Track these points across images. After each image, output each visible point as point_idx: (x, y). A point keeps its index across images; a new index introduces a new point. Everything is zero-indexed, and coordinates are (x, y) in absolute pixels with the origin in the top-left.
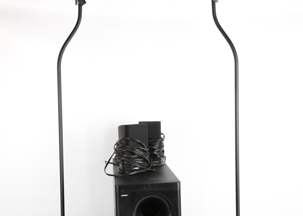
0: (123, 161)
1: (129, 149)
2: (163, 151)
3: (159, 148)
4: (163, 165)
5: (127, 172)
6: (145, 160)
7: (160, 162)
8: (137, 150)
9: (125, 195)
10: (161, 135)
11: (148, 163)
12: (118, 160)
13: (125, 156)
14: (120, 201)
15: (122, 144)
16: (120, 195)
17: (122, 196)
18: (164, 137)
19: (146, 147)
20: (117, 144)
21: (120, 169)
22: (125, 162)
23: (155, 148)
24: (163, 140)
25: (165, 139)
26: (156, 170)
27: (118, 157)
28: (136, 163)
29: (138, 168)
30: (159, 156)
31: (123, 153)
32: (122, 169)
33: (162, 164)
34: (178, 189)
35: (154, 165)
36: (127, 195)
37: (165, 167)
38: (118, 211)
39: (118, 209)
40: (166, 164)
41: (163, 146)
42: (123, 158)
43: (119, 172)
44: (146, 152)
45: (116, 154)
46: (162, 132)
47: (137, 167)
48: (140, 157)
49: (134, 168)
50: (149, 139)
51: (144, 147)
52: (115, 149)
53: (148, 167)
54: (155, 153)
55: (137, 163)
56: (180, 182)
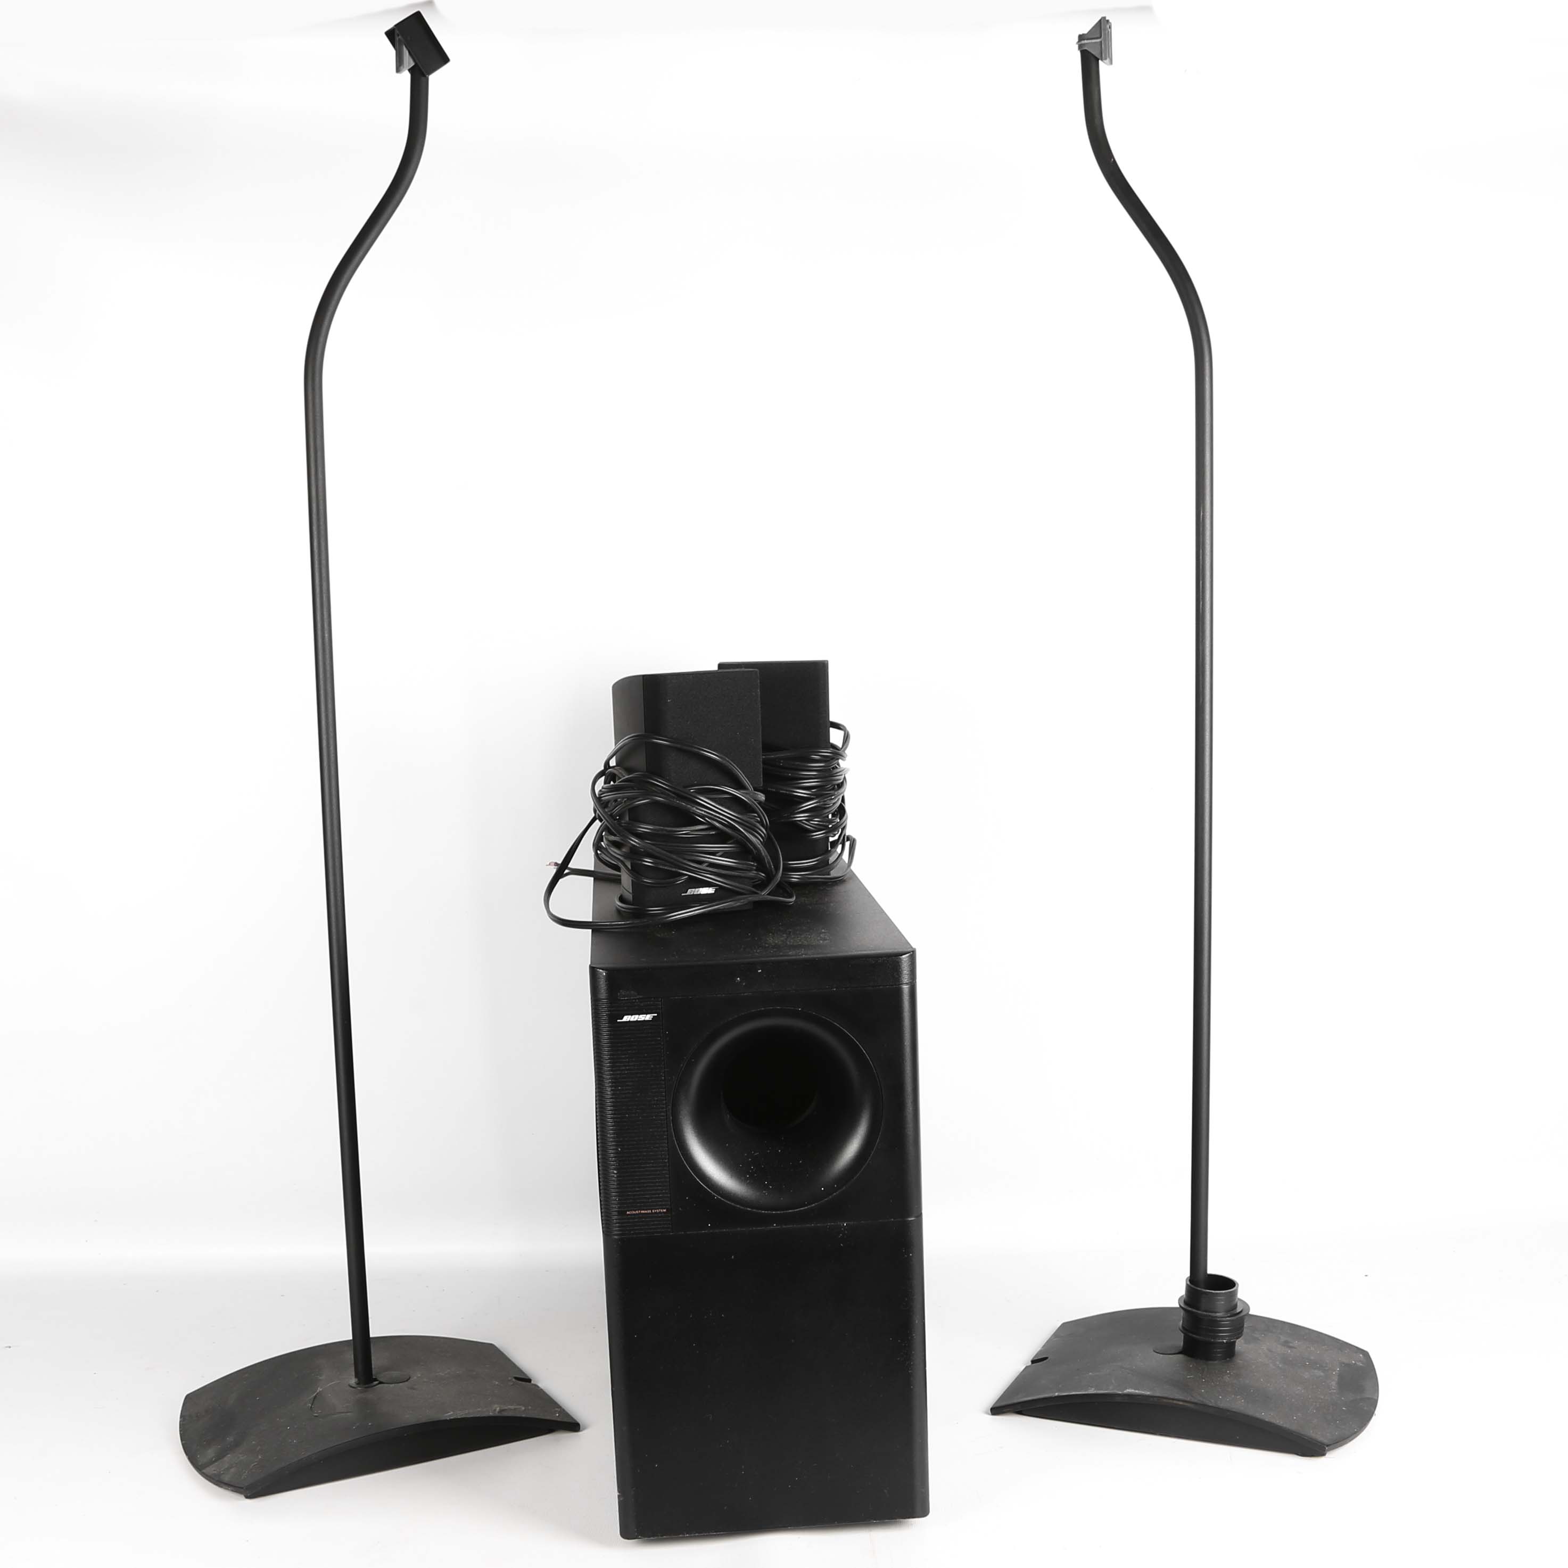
0: (634, 854)
1: (662, 792)
2: (841, 812)
3: (817, 796)
4: (839, 881)
5: (655, 910)
6: (744, 851)
7: (825, 866)
8: (703, 800)
9: (642, 1018)
10: (833, 731)
11: (761, 867)
12: (614, 851)
13: (645, 828)
14: (614, 1046)
15: (629, 771)
16: (615, 1016)
17: (626, 1018)
18: (846, 738)
19: (751, 788)
20: (606, 773)
21: (622, 899)
22: (648, 862)
23: (801, 793)
24: (837, 753)
25: (848, 751)
26: (803, 899)
27: (612, 838)
28: (701, 863)
29: (710, 890)
30: (818, 835)
31: (636, 815)
32: (629, 896)
33: (834, 873)
34: (906, 988)
35: (795, 877)
36: (648, 1017)
37: (849, 886)
38: (609, 1091)
39: (607, 1083)
40: (853, 876)
41: (841, 786)
42: (634, 841)
43: (619, 912)
44: (754, 811)
45: (601, 820)
46: (833, 718)
47: (708, 885)
48: (721, 837)
49: (690, 892)
50: (767, 748)
51: (740, 786)
52: (599, 800)
53: (762, 885)
54: (801, 817)
55: (704, 866)
56: (912, 954)
